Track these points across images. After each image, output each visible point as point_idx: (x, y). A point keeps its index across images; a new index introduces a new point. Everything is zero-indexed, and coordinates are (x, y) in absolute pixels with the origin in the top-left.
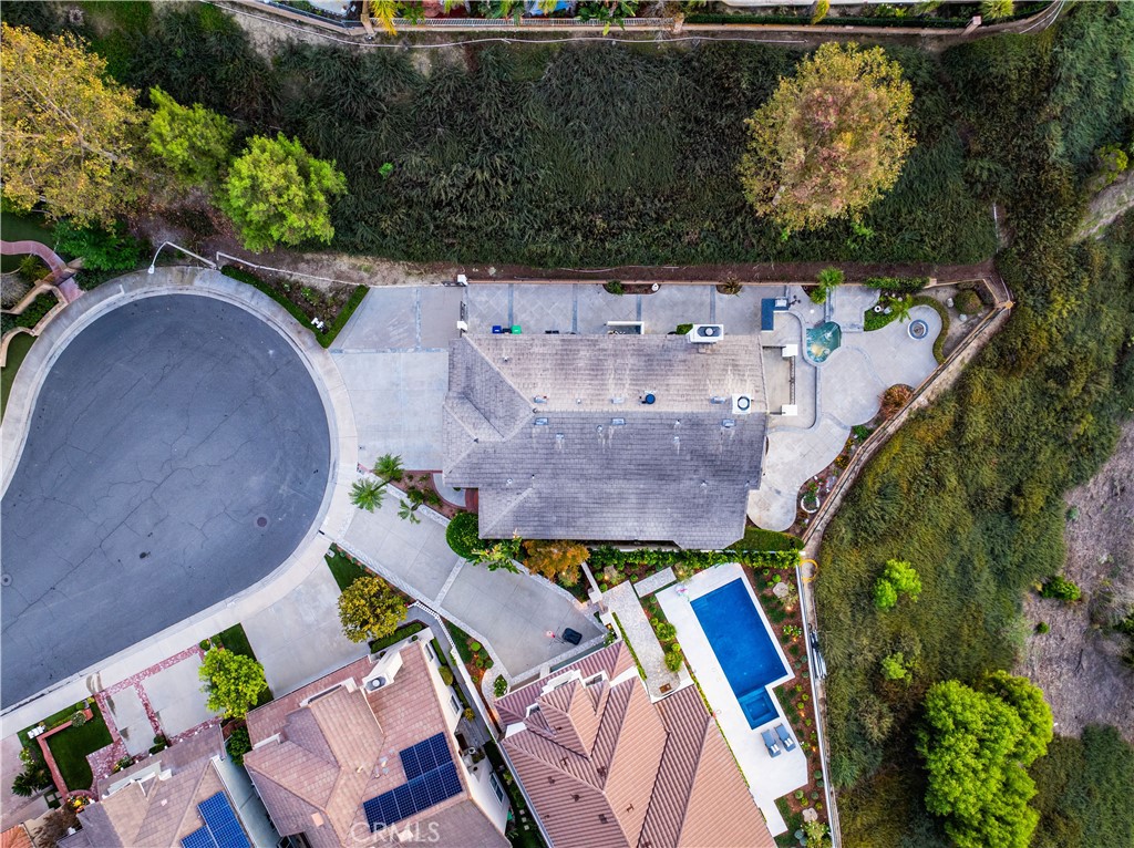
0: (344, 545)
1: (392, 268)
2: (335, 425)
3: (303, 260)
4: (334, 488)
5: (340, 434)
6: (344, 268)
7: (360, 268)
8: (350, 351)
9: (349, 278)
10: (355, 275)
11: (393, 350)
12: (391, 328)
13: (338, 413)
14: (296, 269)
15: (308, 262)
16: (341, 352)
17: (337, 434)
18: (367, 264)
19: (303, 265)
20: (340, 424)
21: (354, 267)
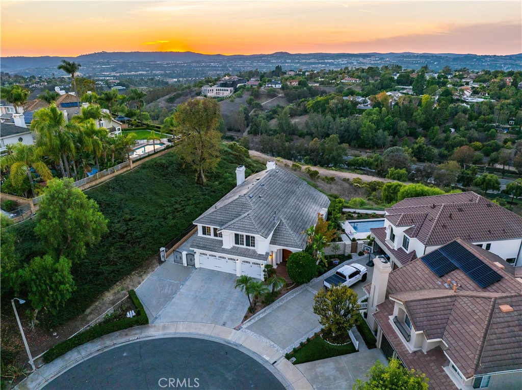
0: (289, 350)
1: (132, 280)
2: (200, 335)
3: (87, 316)
4: (244, 347)
5: (209, 333)
6: (111, 298)
7: (118, 292)
8: (160, 313)
9: (119, 299)
10: (119, 296)
11: (175, 293)
12: (162, 292)
13: (193, 331)
14: (89, 322)
15: (91, 313)
16: (156, 318)
17: (207, 336)
18: (119, 288)
19: (89, 318)
20: (201, 332)
21: (115, 294)
